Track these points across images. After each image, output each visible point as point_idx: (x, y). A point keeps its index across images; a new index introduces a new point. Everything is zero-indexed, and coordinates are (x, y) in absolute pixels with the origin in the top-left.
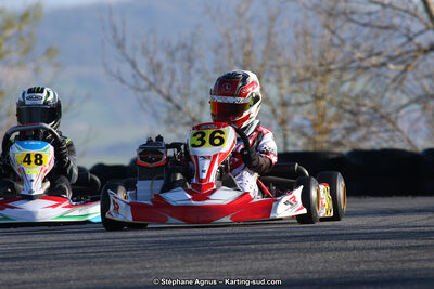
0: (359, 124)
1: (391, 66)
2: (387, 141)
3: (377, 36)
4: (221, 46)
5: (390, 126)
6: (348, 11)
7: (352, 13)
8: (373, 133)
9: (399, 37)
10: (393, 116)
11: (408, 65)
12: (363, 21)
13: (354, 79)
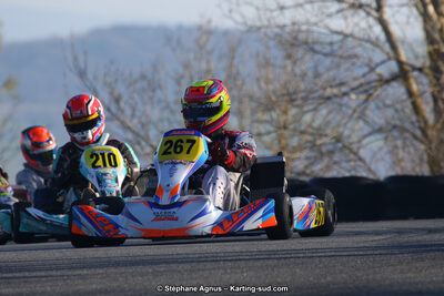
0: (322, 154)
1: (353, 96)
2: (349, 171)
3: (338, 66)
4: (182, 77)
5: (352, 156)
6: (310, 40)
7: (315, 43)
8: (335, 163)
9: (360, 67)
10: (355, 147)
11: (371, 95)
12: (325, 51)
13: (315, 110)
